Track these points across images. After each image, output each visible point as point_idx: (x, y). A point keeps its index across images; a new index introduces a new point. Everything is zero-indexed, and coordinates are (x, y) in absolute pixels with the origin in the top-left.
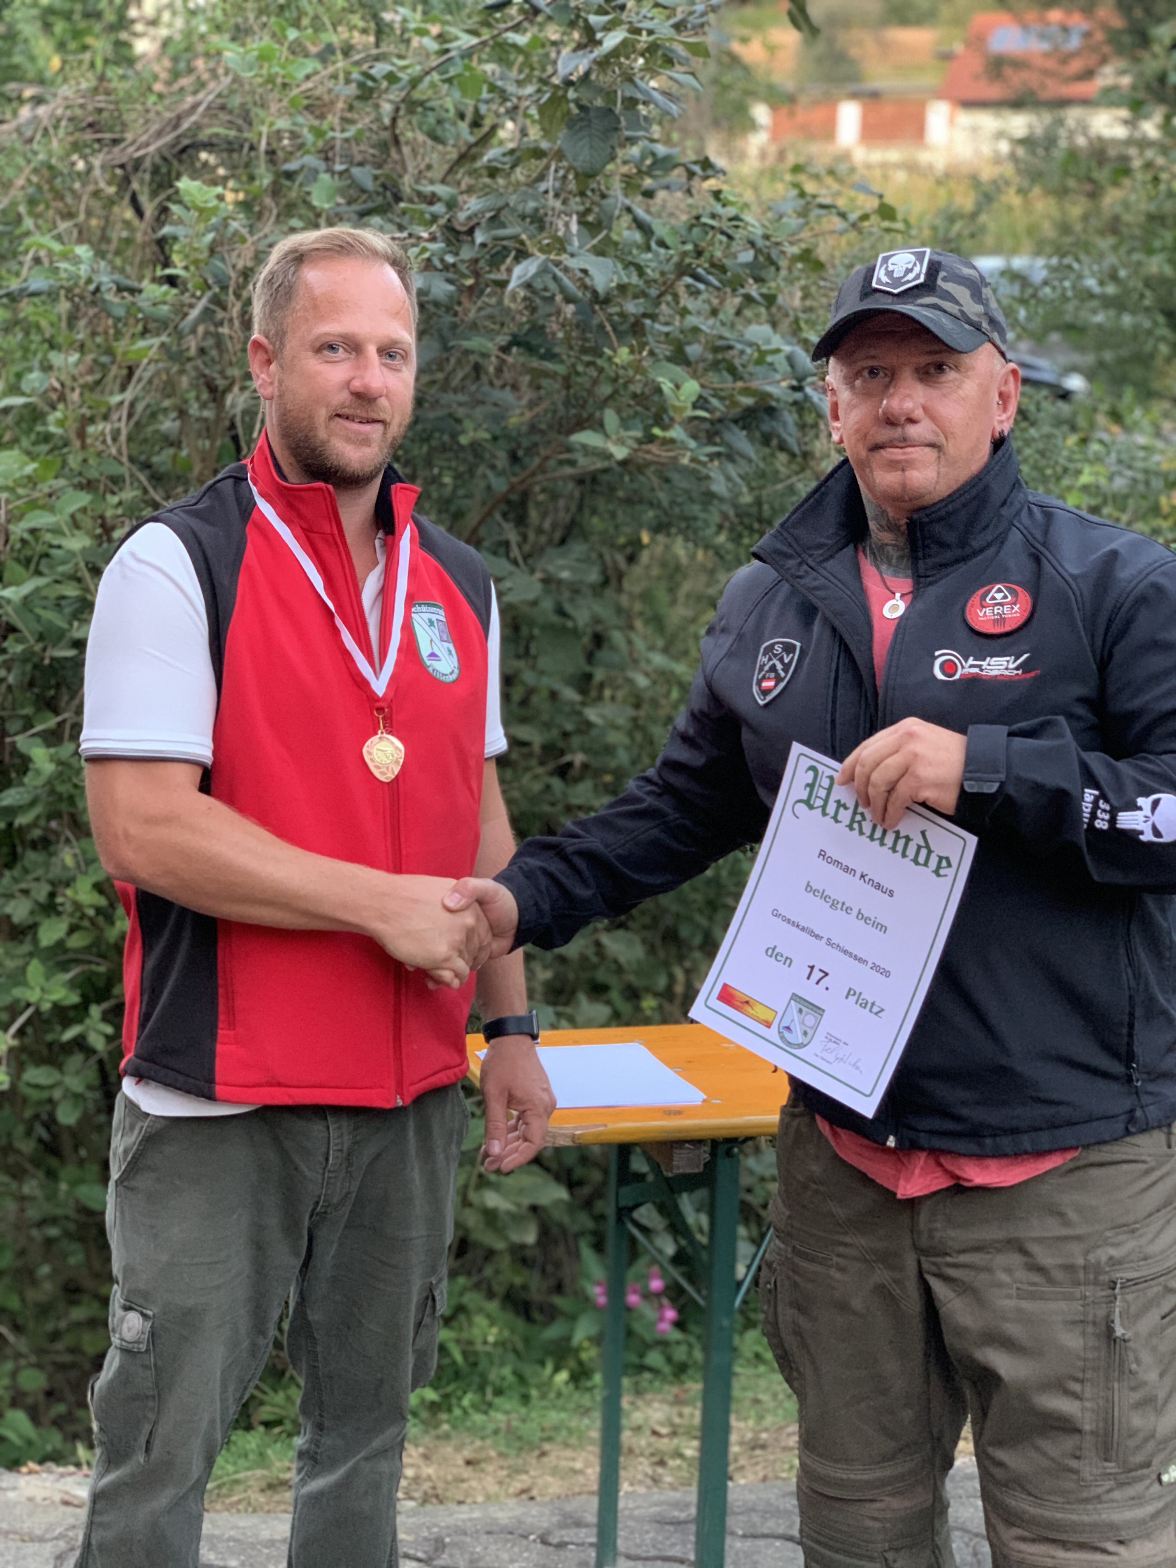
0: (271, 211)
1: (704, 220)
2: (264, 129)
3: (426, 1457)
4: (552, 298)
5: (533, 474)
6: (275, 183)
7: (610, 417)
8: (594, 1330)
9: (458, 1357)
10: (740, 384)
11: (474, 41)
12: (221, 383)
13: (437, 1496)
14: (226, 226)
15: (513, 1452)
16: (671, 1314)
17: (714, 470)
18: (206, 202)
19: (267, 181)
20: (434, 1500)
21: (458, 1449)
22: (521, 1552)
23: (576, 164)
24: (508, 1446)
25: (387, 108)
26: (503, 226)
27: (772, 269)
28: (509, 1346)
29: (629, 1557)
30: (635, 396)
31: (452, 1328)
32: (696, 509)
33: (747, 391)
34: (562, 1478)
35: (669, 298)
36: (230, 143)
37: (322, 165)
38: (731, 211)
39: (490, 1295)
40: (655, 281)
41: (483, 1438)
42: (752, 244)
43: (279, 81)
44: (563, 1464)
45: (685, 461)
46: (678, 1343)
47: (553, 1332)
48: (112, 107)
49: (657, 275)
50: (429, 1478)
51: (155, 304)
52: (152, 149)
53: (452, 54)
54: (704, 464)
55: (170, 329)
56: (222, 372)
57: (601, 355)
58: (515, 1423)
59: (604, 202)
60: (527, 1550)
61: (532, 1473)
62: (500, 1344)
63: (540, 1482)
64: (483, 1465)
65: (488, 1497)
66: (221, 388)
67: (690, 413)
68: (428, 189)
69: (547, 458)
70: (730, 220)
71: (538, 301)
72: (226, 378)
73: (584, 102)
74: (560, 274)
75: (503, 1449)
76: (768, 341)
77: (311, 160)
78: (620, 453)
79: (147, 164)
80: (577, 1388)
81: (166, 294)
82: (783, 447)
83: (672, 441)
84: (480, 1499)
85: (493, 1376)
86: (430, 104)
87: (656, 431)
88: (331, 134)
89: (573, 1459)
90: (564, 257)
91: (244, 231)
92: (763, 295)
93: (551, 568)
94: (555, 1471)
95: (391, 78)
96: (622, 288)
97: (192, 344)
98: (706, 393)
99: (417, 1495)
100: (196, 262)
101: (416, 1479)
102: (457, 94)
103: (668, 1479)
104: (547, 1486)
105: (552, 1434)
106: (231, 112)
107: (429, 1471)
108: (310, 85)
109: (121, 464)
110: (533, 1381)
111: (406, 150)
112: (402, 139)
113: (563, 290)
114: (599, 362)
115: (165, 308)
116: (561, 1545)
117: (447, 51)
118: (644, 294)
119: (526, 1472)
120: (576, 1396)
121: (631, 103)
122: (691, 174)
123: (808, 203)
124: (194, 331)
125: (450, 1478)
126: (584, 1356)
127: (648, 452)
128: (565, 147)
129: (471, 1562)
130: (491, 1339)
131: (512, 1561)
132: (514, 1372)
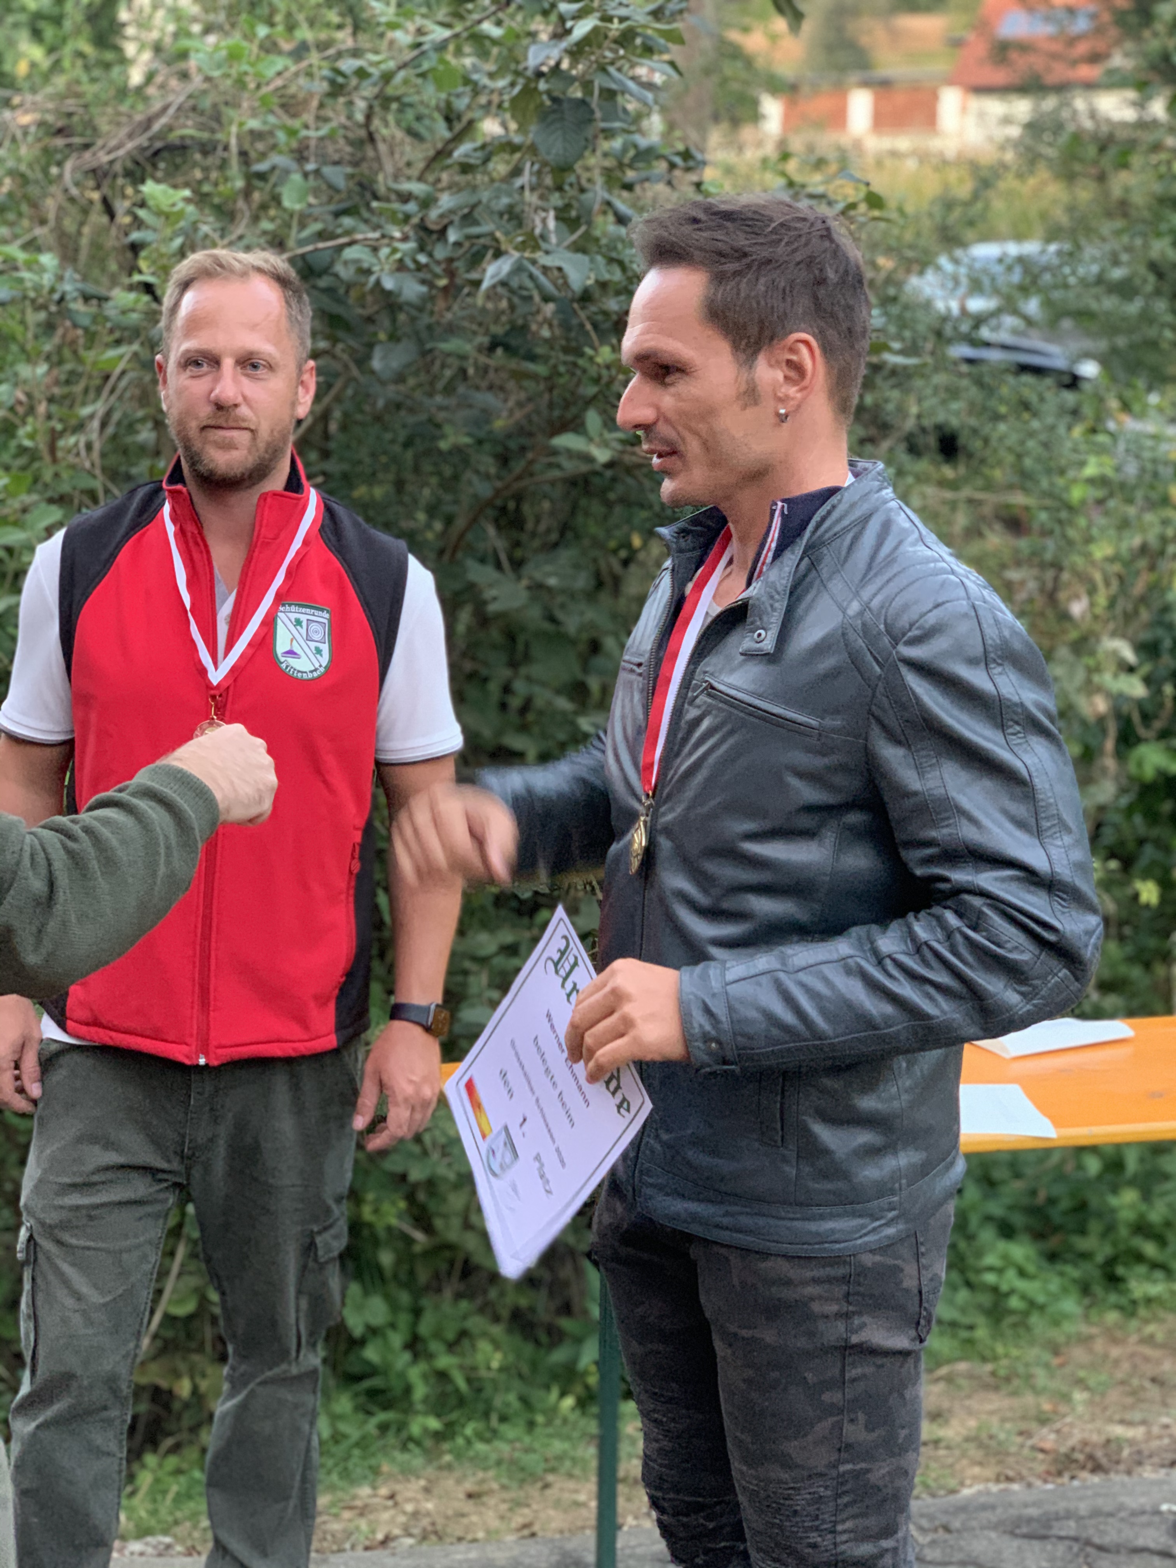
0: (243, 215)
2: (234, 129)
4: (530, 297)
5: (519, 478)
6: (247, 184)
7: (593, 419)
9: (462, 1385)
11: (447, 33)
13: (436, 1533)
14: (196, 229)
15: (514, 1485)
18: (173, 205)
19: (240, 184)
20: (434, 1538)
21: (459, 1482)
23: (550, 158)
24: (510, 1478)
25: (360, 105)
26: (476, 223)
28: (514, 1371)
31: (455, 1355)
34: (565, 1511)
36: (203, 145)
37: (294, 166)
39: (496, 1319)
41: (485, 1469)
44: (566, 1496)
47: (559, 1356)
48: (82, 110)
50: (428, 1514)
51: (124, 313)
52: (122, 152)
53: (425, 47)
55: (142, 338)
57: (582, 355)
58: (517, 1454)
59: (584, 197)
61: (535, 1507)
62: (505, 1369)
63: (542, 1515)
64: (485, 1499)
65: (488, 1532)
68: (404, 187)
69: (531, 462)
71: (516, 300)
73: (556, 94)
74: (536, 272)
75: (505, 1481)
77: (283, 161)
78: (602, 455)
79: (118, 168)
80: (584, 1413)
81: (137, 301)
84: (480, 1536)
85: (498, 1401)
86: (406, 100)
88: (304, 133)
89: (576, 1491)
90: (539, 255)
91: (215, 235)
93: (538, 576)
94: (557, 1504)
95: (361, 73)
96: (603, 285)
100: (165, 268)
102: (431, 89)
104: (550, 1519)
105: (556, 1464)
106: (202, 113)
108: (281, 82)
109: (94, 477)
110: (538, 1406)
111: (382, 147)
112: (377, 137)
113: (539, 287)
114: (581, 362)
115: (135, 316)
117: (421, 44)
119: (528, 1506)
120: (583, 1422)
121: (609, 95)
122: (672, 166)
125: (450, 1512)
126: (589, 1380)
127: (633, 453)
128: (537, 140)
130: (495, 1364)
132: (520, 1399)
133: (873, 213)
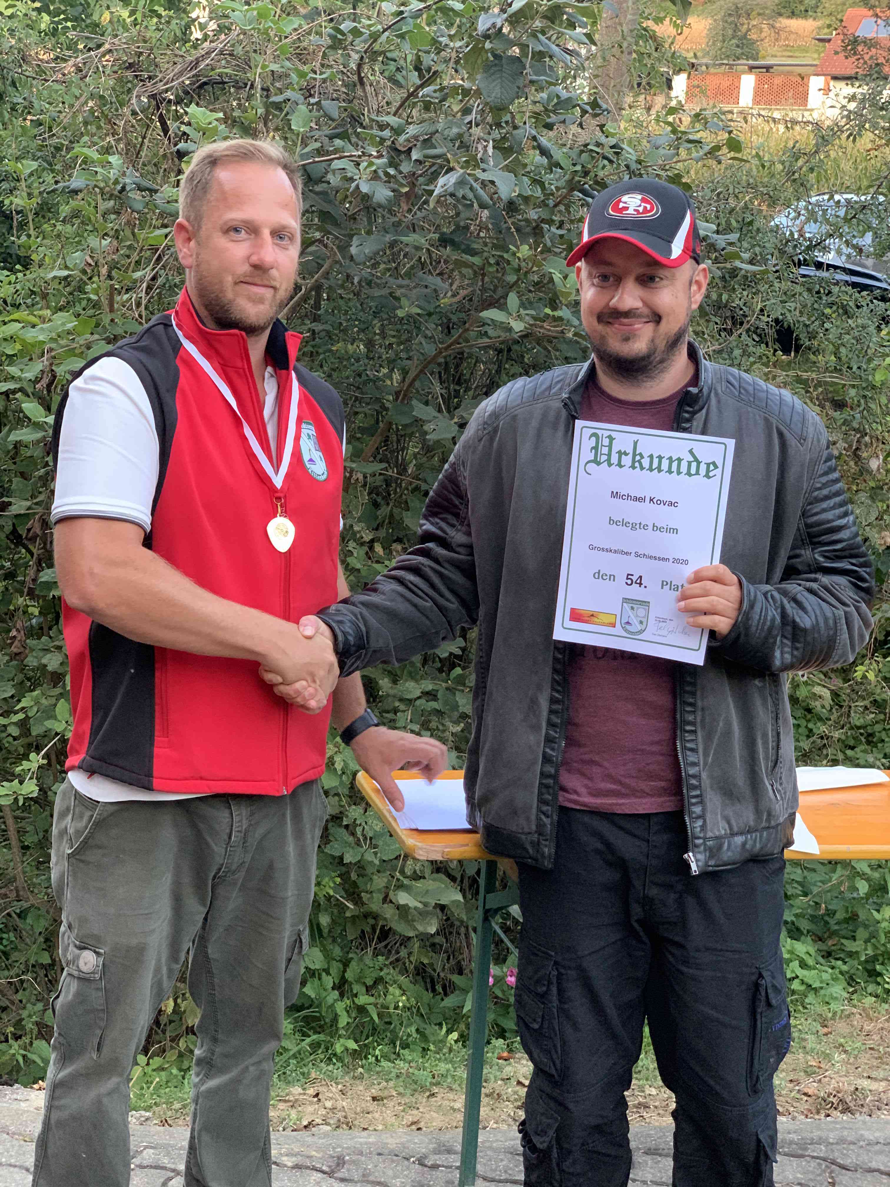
1: (591, 147)
2: (259, 70)
3: (343, 1092)
5: (456, 342)
6: (268, 113)
9: (376, 1018)
13: (347, 1124)
15: (408, 1092)
18: (210, 123)
19: (261, 111)
22: (403, 1171)
25: (356, 57)
26: (433, 146)
29: (485, 1179)
30: (534, 284)
31: (372, 995)
34: (445, 1114)
35: (562, 208)
37: (301, 99)
38: (612, 141)
40: (552, 194)
42: (627, 167)
43: (271, 33)
44: (446, 1103)
45: (570, 335)
48: (148, 52)
49: (553, 190)
51: (168, 202)
52: (175, 83)
53: (405, 15)
57: (507, 251)
59: (515, 132)
60: (408, 1168)
61: (422, 1109)
63: (427, 1116)
65: (385, 1127)
67: (573, 298)
68: (383, 119)
69: (466, 330)
70: (612, 147)
71: (460, 207)
73: (498, 52)
75: (401, 1090)
77: (295, 95)
78: (518, 326)
80: (464, 1047)
83: (560, 319)
87: (548, 311)
88: (311, 75)
90: (478, 173)
95: (356, 32)
99: (332, 1122)
101: (333, 1109)
104: (432, 1119)
105: (440, 1080)
106: (237, 58)
107: (343, 1103)
108: (294, 37)
110: (432, 1038)
111: (369, 89)
112: (366, 81)
113: (476, 197)
116: (435, 1167)
117: (402, 12)
118: (547, 205)
119: (418, 1108)
120: (462, 1051)
121: (540, 56)
122: (584, 112)
123: (678, 139)
127: (542, 327)
128: (482, 86)
129: (364, 1175)
130: (401, 1004)
131: (395, 1177)
132: (417, 1030)
133: (732, 154)
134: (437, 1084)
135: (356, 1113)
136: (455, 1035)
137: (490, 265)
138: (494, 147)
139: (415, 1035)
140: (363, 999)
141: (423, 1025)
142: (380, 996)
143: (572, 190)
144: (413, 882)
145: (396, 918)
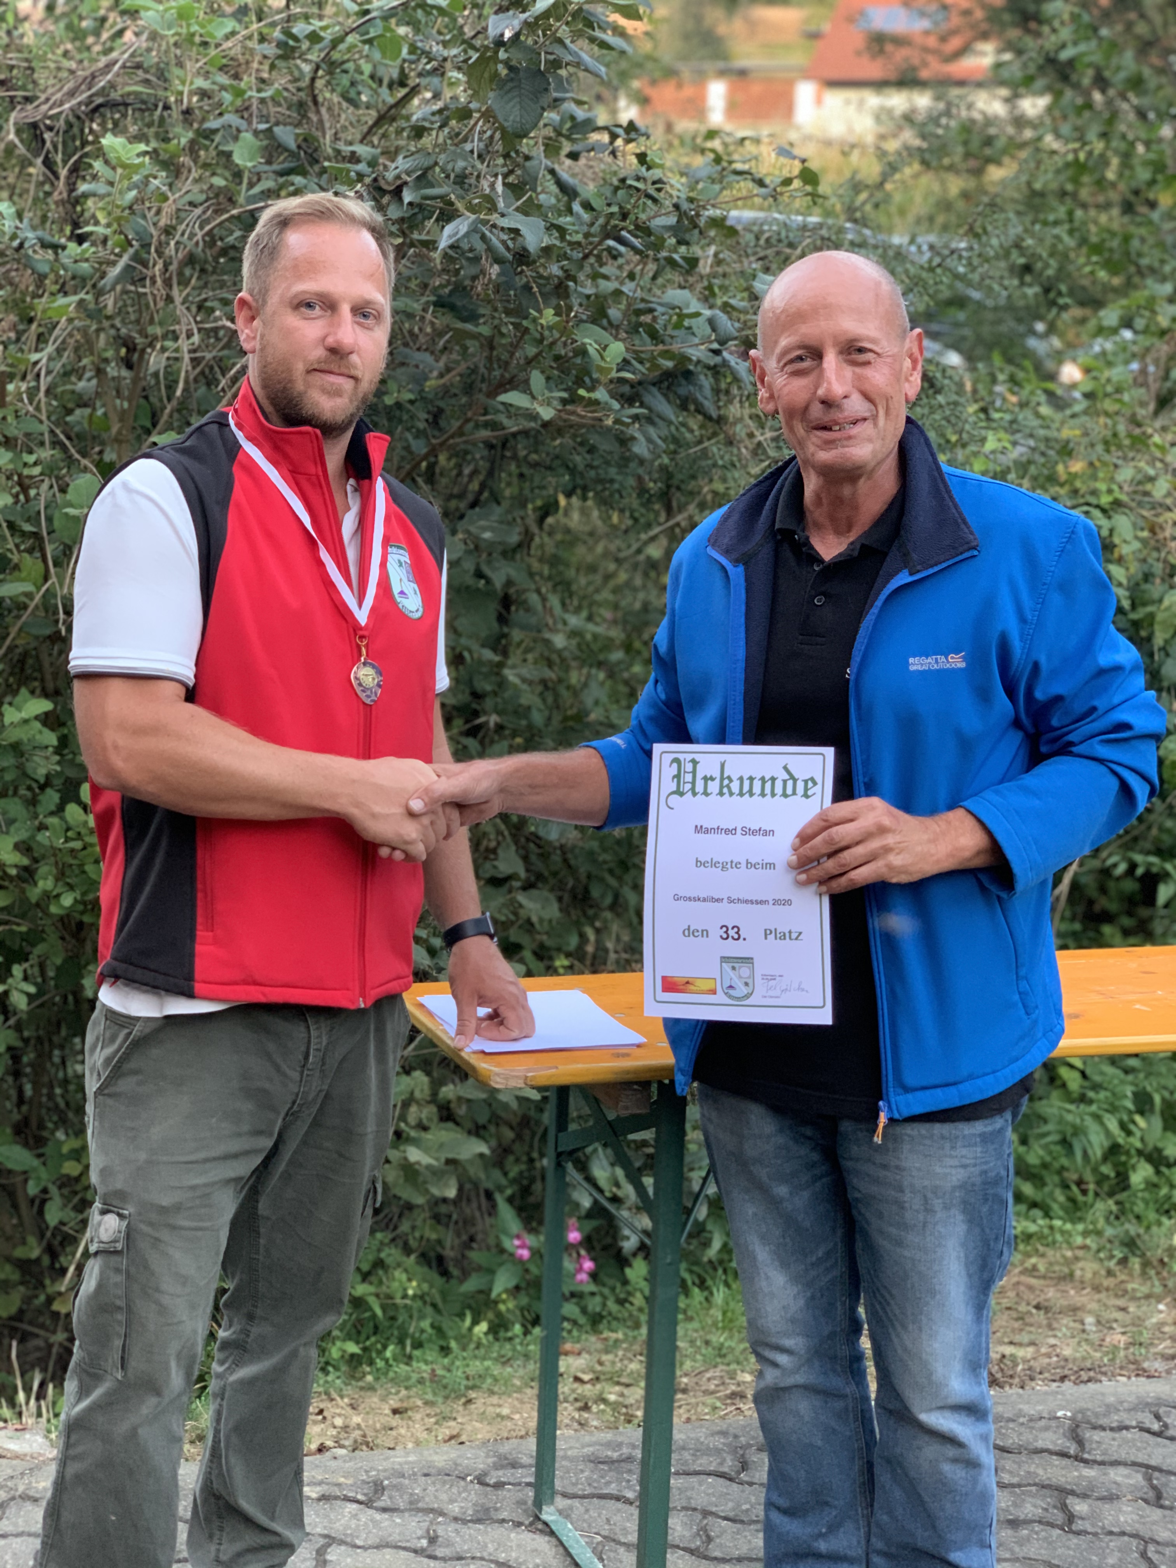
0: (190, 171)
1: (629, 182)
2: (185, 88)
3: (353, 1407)
4: (477, 259)
5: (452, 436)
6: (192, 142)
7: (537, 379)
8: (511, 1284)
9: (379, 1312)
10: (661, 347)
12: (139, 340)
13: (367, 1444)
14: (148, 184)
15: (440, 1400)
16: (588, 1265)
17: (634, 431)
18: (130, 159)
19: (184, 141)
20: (365, 1448)
21: (383, 1399)
22: (460, 1493)
23: (506, 124)
24: (435, 1394)
25: (307, 68)
26: (431, 185)
27: (696, 231)
28: (427, 1299)
29: (565, 1495)
30: (557, 358)
31: (371, 1283)
32: (613, 471)
33: (667, 355)
34: (490, 1424)
35: (592, 260)
36: (144, 102)
37: (243, 124)
38: (656, 173)
39: (407, 1250)
40: (579, 244)
41: (407, 1388)
42: (676, 206)
43: (197, 39)
44: (490, 1410)
45: (609, 422)
46: (593, 1294)
47: (471, 1285)
48: (25, 64)
49: (579, 237)
50: (359, 1427)
51: (76, 261)
52: (67, 106)
53: (371, 15)
54: (627, 425)
55: (88, 287)
56: (143, 333)
58: (440, 1372)
59: (528, 164)
60: (465, 1490)
61: (460, 1419)
62: (421, 1297)
63: (469, 1428)
64: (410, 1413)
65: (418, 1443)
66: (139, 347)
67: (614, 374)
68: (346, 149)
69: (467, 421)
70: (654, 183)
71: (463, 262)
72: (146, 337)
73: (513, 63)
74: (488, 233)
75: (429, 1397)
76: (688, 306)
77: (231, 118)
78: (547, 413)
79: (62, 121)
80: (497, 1339)
81: (85, 251)
82: (700, 410)
83: (597, 402)
84: (410, 1445)
85: (411, 1330)
86: (346, 66)
87: (582, 392)
88: (249, 93)
89: (500, 1406)
90: (494, 218)
91: (165, 189)
92: (683, 258)
94: (482, 1417)
95: (314, 37)
96: (547, 251)
97: (110, 302)
98: (628, 356)
99: (347, 1443)
100: (118, 220)
101: (346, 1428)
102: (377, 55)
103: (595, 1423)
104: (475, 1431)
105: (478, 1382)
106: (146, 71)
107: (357, 1419)
108: (229, 44)
109: (41, 422)
110: (450, 1333)
111: (323, 110)
112: (320, 100)
113: (490, 249)
114: (525, 323)
115: (86, 265)
116: (499, 1485)
117: (367, 12)
118: (565, 257)
119: (454, 1419)
120: (496, 1346)
121: (553, 66)
122: (614, 137)
123: (724, 169)
124: (113, 289)
125: (378, 1426)
126: (502, 1307)
127: (573, 413)
128: (495, 107)
129: (411, 1503)
130: (410, 1292)
131: (452, 1501)
132: (432, 1326)
133: (809, 188)
134: (473, 1388)
135: (377, 1431)
136: (483, 1327)
137: (502, 335)
138: (504, 184)
139: (429, 1330)
140: (361, 1289)
141: (439, 1318)
142: (381, 1282)
143: (607, 236)
144: (423, 1134)
145: (401, 1181)
